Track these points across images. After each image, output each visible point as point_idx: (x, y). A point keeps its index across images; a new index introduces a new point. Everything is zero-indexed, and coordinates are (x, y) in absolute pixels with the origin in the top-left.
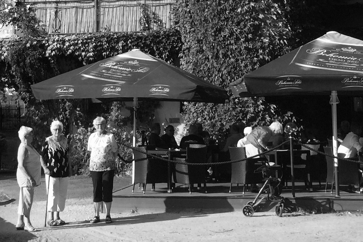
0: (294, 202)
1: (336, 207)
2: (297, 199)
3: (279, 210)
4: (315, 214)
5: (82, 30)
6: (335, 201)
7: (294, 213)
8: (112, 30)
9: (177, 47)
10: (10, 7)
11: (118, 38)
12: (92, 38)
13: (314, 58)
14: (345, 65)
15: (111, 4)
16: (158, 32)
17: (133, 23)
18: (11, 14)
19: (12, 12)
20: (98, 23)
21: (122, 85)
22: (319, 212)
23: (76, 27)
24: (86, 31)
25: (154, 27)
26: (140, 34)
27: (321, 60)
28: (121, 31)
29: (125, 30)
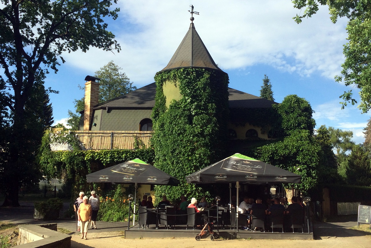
0: (218, 234)
1: (238, 237)
2: (219, 233)
3: (213, 238)
4: (228, 239)
5: (104, 148)
6: (237, 234)
7: (218, 239)
8: (119, 148)
9: (152, 157)
10: (67, 135)
11: (123, 152)
12: (109, 152)
13: (231, 165)
14: (246, 169)
15: (119, 135)
16: (143, 150)
17: (130, 145)
18: (67, 138)
19: (68, 137)
20: (112, 144)
21: (133, 176)
22: (230, 239)
23: (101, 146)
24: (106, 148)
25: (141, 148)
26: (133, 151)
27: (234, 167)
28: (124, 149)
29: (126, 149)
